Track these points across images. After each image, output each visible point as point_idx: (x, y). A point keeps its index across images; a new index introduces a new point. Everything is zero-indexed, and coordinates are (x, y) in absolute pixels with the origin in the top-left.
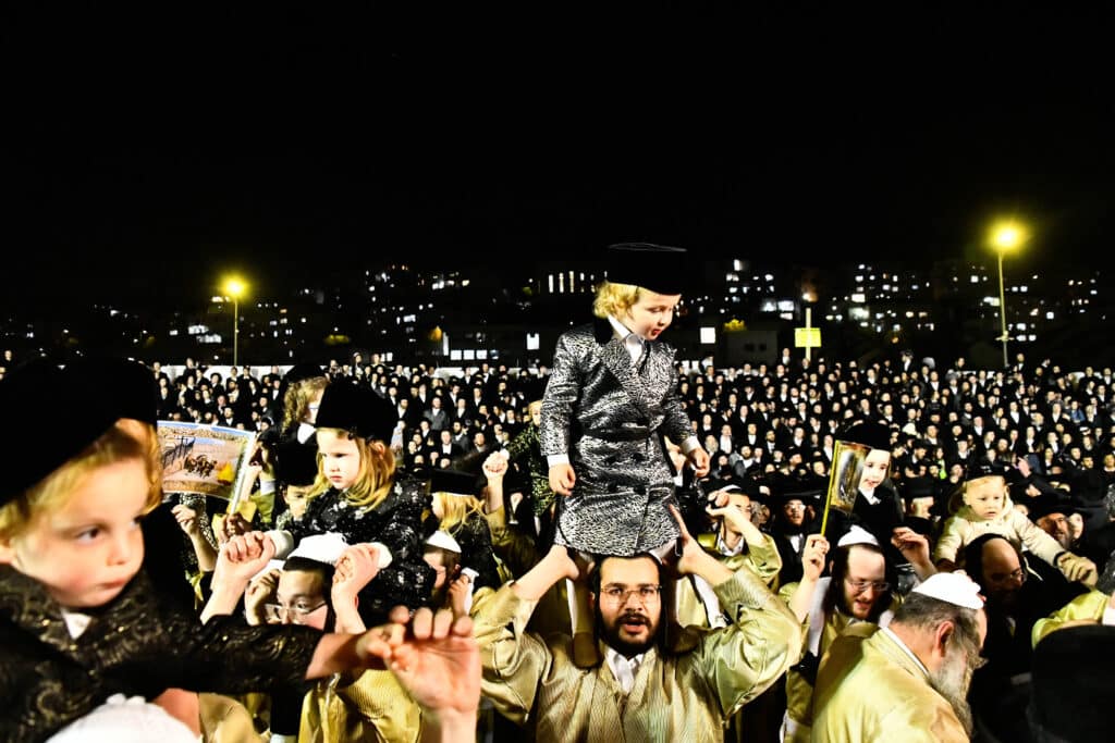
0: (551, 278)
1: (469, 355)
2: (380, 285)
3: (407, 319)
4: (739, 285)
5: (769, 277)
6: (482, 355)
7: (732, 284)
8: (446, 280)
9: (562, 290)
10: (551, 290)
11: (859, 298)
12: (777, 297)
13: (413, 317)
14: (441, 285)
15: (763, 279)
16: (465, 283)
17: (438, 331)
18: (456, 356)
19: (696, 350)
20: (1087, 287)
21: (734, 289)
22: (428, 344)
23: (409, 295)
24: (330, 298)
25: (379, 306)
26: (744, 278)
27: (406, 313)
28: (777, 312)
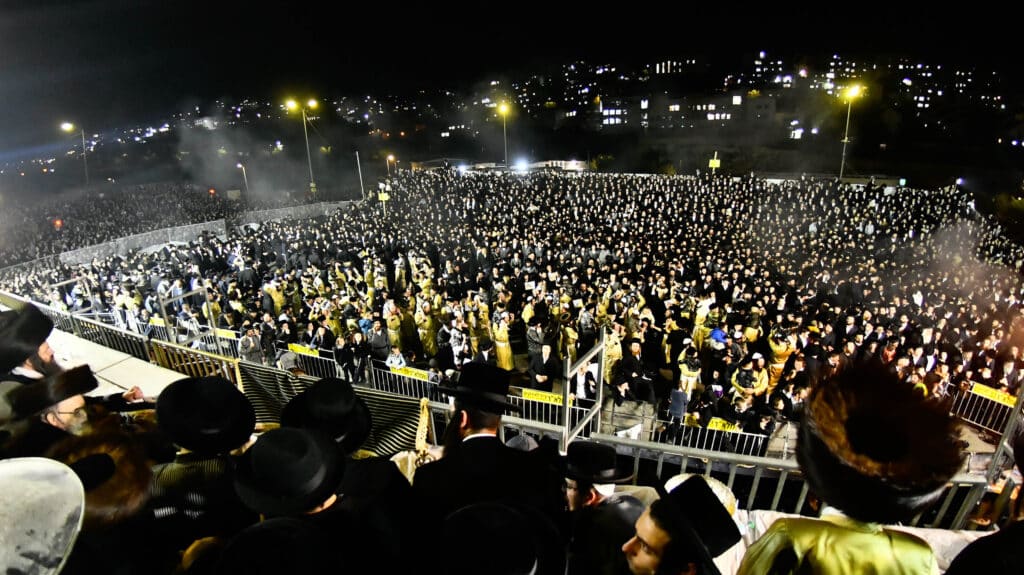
0: (658, 66)
1: (612, 112)
2: (571, 72)
3: (583, 91)
4: (761, 67)
5: (780, 63)
6: (619, 112)
7: (758, 66)
8: (604, 68)
9: (663, 71)
10: (658, 72)
11: (831, 75)
12: (783, 75)
13: (586, 90)
14: (600, 72)
15: (776, 64)
16: (613, 70)
17: (598, 98)
18: (606, 113)
19: (730, 108)
20: (967, 76)
21: (758, 70)
22: (593, 106)
23: (584, 77)
24: (546, 81)
25: (569, 84)
26: (765, 62)
27: (583, 88)
28: (782, 83)
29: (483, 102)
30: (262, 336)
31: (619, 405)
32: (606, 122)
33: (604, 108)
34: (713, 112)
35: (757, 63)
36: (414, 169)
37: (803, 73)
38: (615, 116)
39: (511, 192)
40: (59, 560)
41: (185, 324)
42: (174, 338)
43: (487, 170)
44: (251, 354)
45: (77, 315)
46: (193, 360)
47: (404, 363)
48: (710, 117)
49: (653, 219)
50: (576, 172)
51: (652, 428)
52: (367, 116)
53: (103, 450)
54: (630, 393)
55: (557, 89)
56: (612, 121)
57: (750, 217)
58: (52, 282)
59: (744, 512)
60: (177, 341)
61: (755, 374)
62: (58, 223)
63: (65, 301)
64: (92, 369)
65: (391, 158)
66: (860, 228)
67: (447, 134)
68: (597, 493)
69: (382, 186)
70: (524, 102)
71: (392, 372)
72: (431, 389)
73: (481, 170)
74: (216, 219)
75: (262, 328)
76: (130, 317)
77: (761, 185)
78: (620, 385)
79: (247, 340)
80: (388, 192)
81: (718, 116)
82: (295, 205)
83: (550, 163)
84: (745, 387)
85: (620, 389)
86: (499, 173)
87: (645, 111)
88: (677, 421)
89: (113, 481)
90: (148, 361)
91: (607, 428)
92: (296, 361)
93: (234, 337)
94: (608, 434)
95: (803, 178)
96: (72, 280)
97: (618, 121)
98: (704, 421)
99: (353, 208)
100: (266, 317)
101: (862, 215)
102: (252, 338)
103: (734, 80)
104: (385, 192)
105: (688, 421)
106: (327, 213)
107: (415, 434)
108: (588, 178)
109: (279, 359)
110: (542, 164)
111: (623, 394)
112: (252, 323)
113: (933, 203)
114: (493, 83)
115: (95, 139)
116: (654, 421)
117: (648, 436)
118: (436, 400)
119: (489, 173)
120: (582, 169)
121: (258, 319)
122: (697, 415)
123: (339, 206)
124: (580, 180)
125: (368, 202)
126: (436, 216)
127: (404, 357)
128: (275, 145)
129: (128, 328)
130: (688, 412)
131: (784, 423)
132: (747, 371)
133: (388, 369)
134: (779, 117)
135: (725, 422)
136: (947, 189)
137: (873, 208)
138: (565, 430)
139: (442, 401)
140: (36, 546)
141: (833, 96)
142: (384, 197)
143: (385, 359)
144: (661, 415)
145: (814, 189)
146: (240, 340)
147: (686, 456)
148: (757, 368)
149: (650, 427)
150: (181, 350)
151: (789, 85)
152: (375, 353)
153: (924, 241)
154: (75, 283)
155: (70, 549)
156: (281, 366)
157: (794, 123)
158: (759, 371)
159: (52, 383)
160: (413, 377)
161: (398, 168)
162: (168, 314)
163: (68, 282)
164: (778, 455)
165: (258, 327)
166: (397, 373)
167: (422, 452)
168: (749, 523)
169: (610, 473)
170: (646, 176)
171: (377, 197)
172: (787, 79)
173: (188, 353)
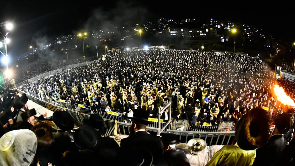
0: (185, 20)
1: (173, 32)
2: (160, 21)
3: (164, 26)
4: (212, 22)
5: (216, 22)
6: (175, 32)
7: (211, 22)
8: (170, 20)
9: (187, 22)
10: (185, 22)
11: (229, 26)
12: (218, 25)
13: (165, 26)
14: (169, 21)
15: (215, 22)
16: (172, 21)
17: (169, 28)
18: (171, 32)
19: (205, 32)
20: (257, 30)
21: (211, 23)
22: (167, 30)
23: (164, 22)
24: (153, 23)
25: (160, 24)
26: (213, 21)
27: (164, 25)
28: (218, 27)
29: (134, 29)
30: (71, 102)
31: (177, 121)
32: (171, 35)
33: (170, 31)
34: (201, 33)
35: (211, 21)
36: (113, 50)
37: (222, 25)
38: (174, 33)
39: (143, 56)
40: (35, 152)
41: (53, 98)
42: (51, 102)
43: (135, 49)
44: (69, 107)
45: (32, 96)
46: (55, 108)
47: (111, 110)
48: (201, 34)
49: (187, 63)
50: (163, 49)
51: (187, 127)
52: (100, 36)
53: (43, 128)
54: (181, 117)
55: (156, 26)
56: (173, 34)
57: (213, 63)
58: (27, 87)
59: (209, 146)
60: (52, 103)
61: (216, 109)
62: (28, 72)
63: (29, 92)
64: (35, 109)
65: (106, 47)
66: (239, 67)
67: (123, 39)
68: (170, 147)
69: (103, 55)
70: (147, 29)
71: (107, 113)
72: (119, 118)
73: (133, 49)
74: (60, 68)
75: (71, 99)
76: (42, 96)
77: (216, 54)
78: (178, 115)
79: (68, 103)
80: (105, 57)
81: (203, 34)
82: (79, 63)
83: (155, 47)
84: (214, 113)
85: (178, 116)
86: (139, 50)
87: (182, 32)
88: (194, 124)
89: (46, 135)
90: (46, 108)
91: (174, 128)
92: (80, 109)
93: (64, 102)
94: (174, 130)
95: (225, 52)
96: (30, 86)
97: (175, 34)
98: (202, 124)
99: (95, 63)
100: (72, 96)
101: (240, 63)
102: (69, 103)
103: (206, 25)
104: (104, 57)
105: (197, 124)
106: (88, 65)
107: (114, 131)
108: (167, 51)
109: (76, 109)
110: (153, 47)
111: (179, 118)
112: (69, 98)
113: (254, 60)
114: (137, 24)
115: (36, 50)
116: (188, 125)
117: (186, 130)
118: (121, 121)
119: (136, 50)
120: (165, 48)
121: (70, 97)
122: (200, 122)
123: (91, 62)
124: (164, 52)
125: (99, 61)
126: (119, 64)
127: (110, 108)
128: (75, 46)
129: (42, 99)
130: (197, 121)
131: (222, 122)
132: (214, 108)
133: (106, 112)
134: (218, 35)
135: (207, 123)
136: (256, 57)
137: (242, 61)
138: (159, 129)
139: (123, 122)
140: (30, 148)
141: (230, 31)
142: (104, 59)
143: (105, 109)
144: (190, 123)
145: (228, 56)
146: (66, 103)
147: (194, 134)
148: (216, 107)
149: (186, 127)
150: (53, 105)
151: (219, 28)
152: (102, 107)
153: (253, 70)
154: (31, 87)
155: (36, 150)
156: (77, 111)
157: (222, 37)
158: (217, 108)
159: (28, 113)
160: (113, 114)
161: (108, 50)
162: (49, 95)
163: (30, 87)
164: (220, 131)
165: (70, 99)
166: (109, 113)
167: (116, 136)
168: (210, 149)
169: (174, 141)
170: (184, 50)
171: (102, 59)
172: (219, 26)
173: (54, 106)
